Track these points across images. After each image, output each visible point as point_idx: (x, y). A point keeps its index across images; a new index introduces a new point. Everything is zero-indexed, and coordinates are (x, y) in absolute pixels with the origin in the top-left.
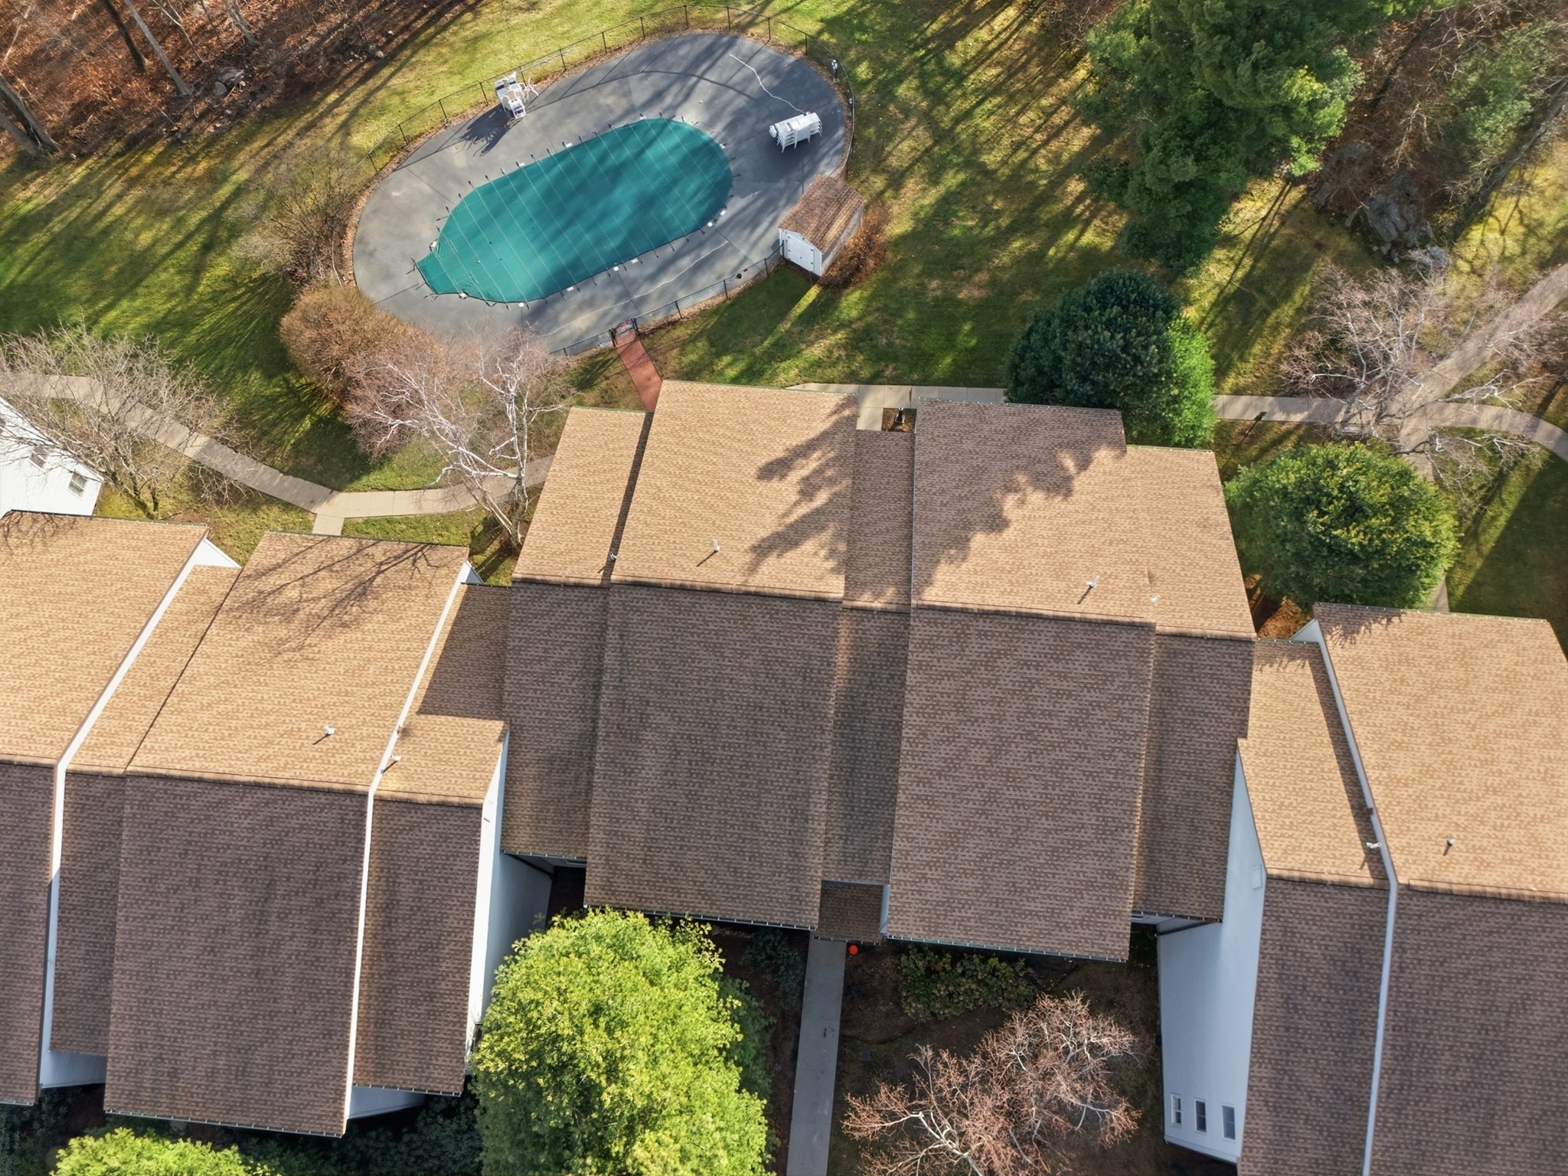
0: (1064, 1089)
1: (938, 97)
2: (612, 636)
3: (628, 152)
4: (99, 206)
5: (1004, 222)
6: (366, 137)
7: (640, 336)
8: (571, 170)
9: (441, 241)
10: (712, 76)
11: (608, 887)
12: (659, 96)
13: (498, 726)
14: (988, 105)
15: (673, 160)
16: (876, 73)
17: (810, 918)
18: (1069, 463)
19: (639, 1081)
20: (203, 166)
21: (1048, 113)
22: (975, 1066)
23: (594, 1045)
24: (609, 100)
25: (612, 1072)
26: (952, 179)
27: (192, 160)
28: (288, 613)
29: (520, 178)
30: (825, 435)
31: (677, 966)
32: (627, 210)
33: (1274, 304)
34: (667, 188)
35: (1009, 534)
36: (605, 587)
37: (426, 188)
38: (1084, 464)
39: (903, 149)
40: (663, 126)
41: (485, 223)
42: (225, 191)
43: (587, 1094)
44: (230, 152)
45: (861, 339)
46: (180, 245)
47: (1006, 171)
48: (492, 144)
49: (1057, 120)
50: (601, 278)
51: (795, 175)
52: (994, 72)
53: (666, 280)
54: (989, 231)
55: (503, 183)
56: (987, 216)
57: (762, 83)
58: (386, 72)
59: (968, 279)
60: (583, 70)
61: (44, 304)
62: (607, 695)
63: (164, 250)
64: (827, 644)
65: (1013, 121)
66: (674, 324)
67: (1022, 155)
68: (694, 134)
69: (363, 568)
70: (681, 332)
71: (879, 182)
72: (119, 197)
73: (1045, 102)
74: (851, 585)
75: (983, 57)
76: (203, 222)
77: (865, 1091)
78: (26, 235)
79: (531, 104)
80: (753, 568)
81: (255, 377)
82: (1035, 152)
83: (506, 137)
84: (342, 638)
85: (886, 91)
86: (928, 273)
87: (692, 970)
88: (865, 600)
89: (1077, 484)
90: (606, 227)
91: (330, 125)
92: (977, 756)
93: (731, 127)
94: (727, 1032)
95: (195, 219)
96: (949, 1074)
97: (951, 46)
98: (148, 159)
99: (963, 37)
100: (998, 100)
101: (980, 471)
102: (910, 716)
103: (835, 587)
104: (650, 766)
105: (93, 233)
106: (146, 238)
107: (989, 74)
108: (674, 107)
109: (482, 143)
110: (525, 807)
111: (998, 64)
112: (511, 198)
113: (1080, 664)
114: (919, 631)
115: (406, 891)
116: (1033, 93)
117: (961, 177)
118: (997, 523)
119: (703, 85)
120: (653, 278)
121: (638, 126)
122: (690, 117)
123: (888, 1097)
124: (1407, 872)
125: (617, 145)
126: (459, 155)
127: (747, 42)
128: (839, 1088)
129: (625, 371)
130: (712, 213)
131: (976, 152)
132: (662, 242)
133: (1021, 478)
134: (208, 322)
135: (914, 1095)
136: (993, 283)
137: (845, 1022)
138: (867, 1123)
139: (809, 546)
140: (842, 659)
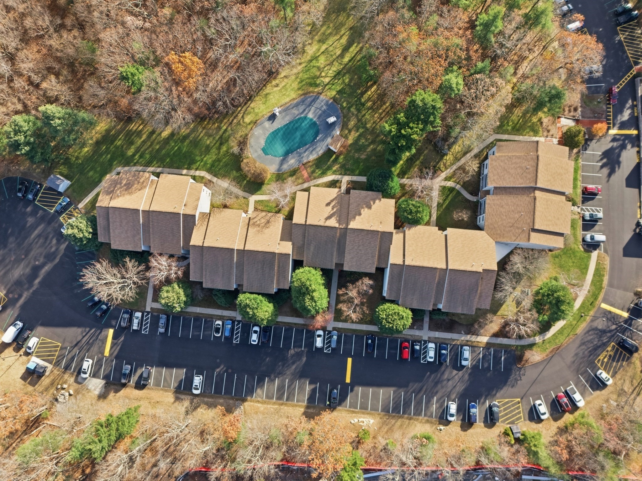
0: (365, 288)
1: (359, 111)
2: (307, 232)
3: (299, 124)
4: (198, 134)
5: (370, 141)
6: (247, 119)
7: (303, 164)
8: (288, 128)
9: (265, 144)
10: (315, 106)
11: (307, 264)
12: (304, 110)
13: (291, 243)
14: (369, 112)
15: (308, 126)
16: (347, 105)
17: (333, 268)
18: (372, 203)
19: (313, 287)
20: (216, 125)
21: (381, 114)
22: (354, 286)
23: (308, 283)
24: (295, 112)
25: (310, 286)
26: (361, 130)
27: (214, 123)
28: (259, 225)
29: (278, 130)
30: (336, 197)
31: (316, 274)
32: (299, 137)
33: (416, 161)
34: (306, 132)
35: (362, 216)
36: (305, 225)
37: (261, 132)
38: (374, 203)
39: (352, 123)
40: (305, 118)
41: (273, 139)
42: (222, 131)
43: (307, 288)
44: (221, 122)
45: (343, 166)
46: (216, 143)
47: (371, 129)
48: (273, 122)
49: (382, 116)
50: (295, 152)
51: (331, 129)
52: (370, 103)
53: (307, 153)
54: (367, 143)
55: (275, 131)
56: (367, 140)
57: (325, 107)
58: (249, 102)
59: (363, 154)
60: (289, 104)
61: (193, 156)
62: (306, 239)
63: (213, 144)
64: (336, 233)
65: (373, 116)
66: (309, 162)
67: (374, 125)
68: (311, 120)
69: (268, 218)
70: (310, 164)
71: (347, 132)
72: (202, 132)
73: (380, 111)
74: (340, 225)
75: (369, 99)
76: (219, 138)
77: (341, 289)
78: (185, 140)
79: (280, 112)
80: (325, 222)
81: (234, 172)
82: (377, 124)
83: (276, 120)
84: (267, 230)
85: (349, 108)
86: (356, 152)
87: (318, 274)
88: (341, 227)
89: (372, 207)
90: (295, 141)
91: (240, 116)
92: (356, 247)
93: (319, 118)
94: (323, 282)
95: (217, 138)
96: (350, 286)
97: (362, 97)
98: (206, 123)
99: (365, 94)
100: (370, 111)
101: (359, 204)
102: (347, 243)
103: (337, 225)
104: (312, 248)
105: (198, 140)
106: (208, 142)
107: (369, 104)
108: (307, 113)
109: (271, 122)
110: (295, 253)
111: (371, 101)
112: (277, 134)
113: (370, 236)
114: (348, 231)
115: (281, 264)
116: (378, 109)
117: (363, 130)
118: (360, 214)
119: (313, 108)
120: (305, 152)
121: (301, 118)
122: (310, 116)
123: (343, 289)
124: (406, 263)
125: (297, 122)
126: (267, 124)
127: (322, 97)
128: (338, 288)
129: (301, 172)
130: (315, 138)
131: (366, 124)
132: (306, 145)
133: (364, 206)
134: (224, 160)
135: (347, 289)
136: (367, 155)
137: (338, 280)
138: (341, 292)
139: (333, 218)
140: (338, 235)
